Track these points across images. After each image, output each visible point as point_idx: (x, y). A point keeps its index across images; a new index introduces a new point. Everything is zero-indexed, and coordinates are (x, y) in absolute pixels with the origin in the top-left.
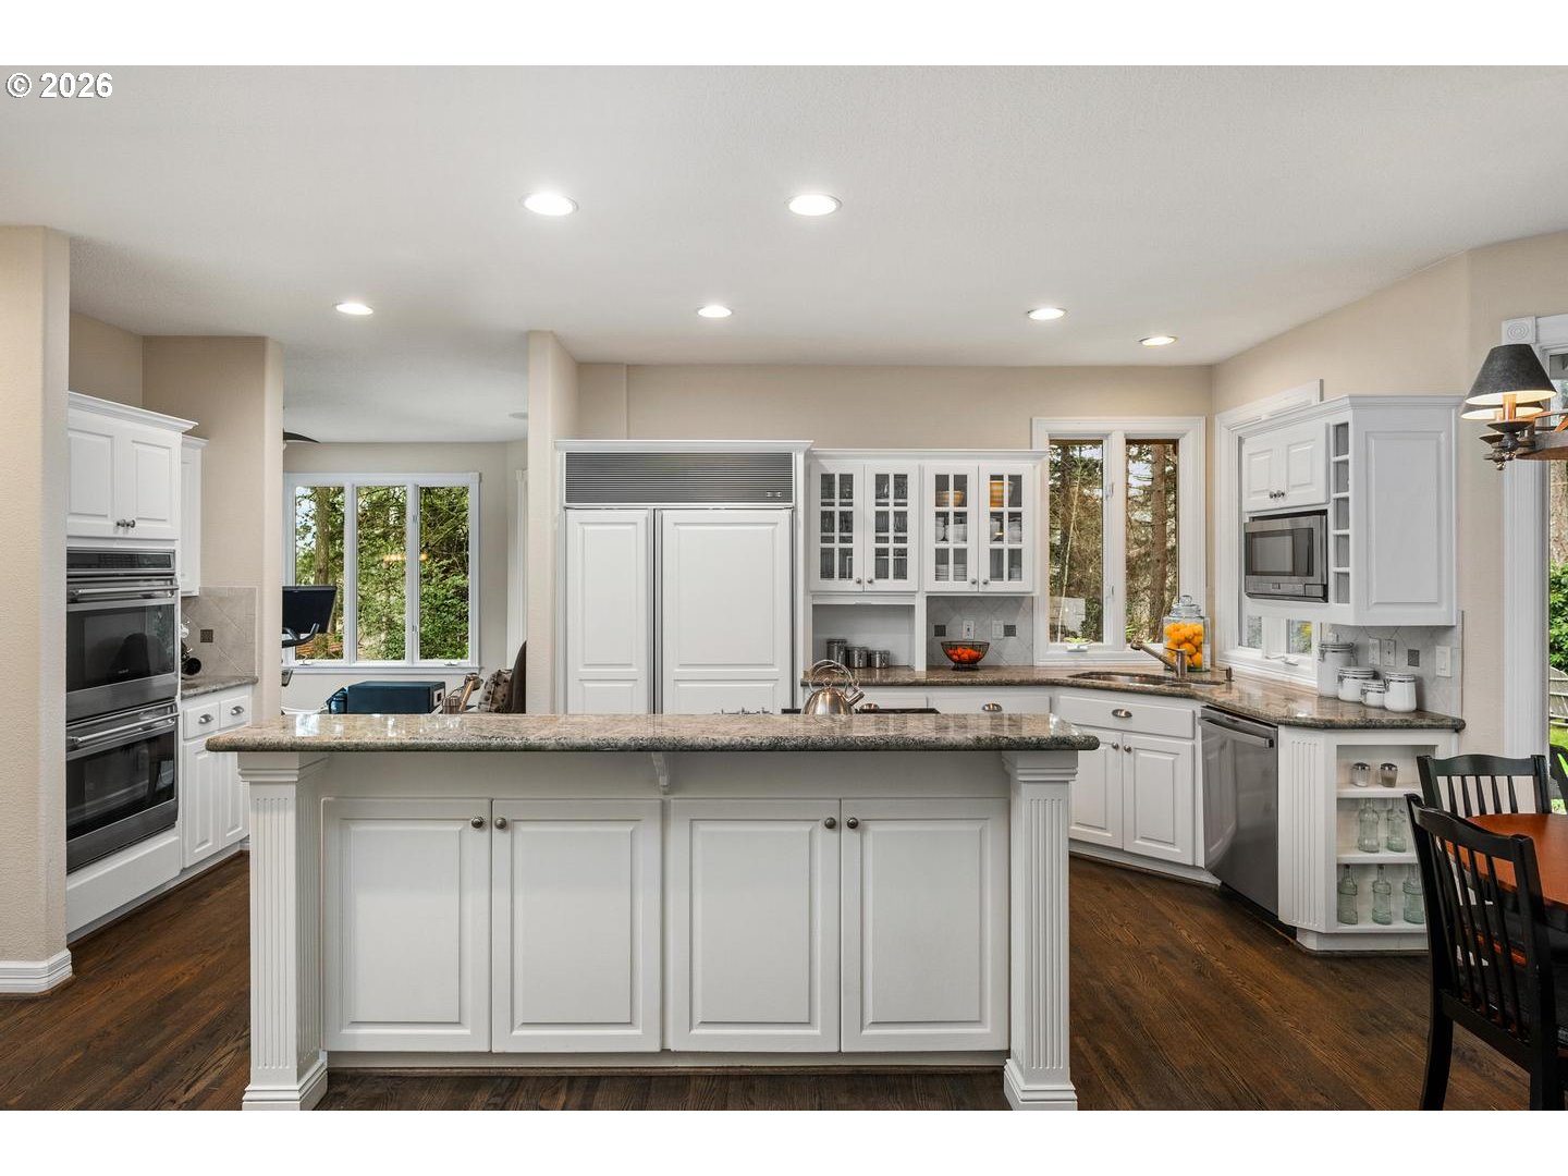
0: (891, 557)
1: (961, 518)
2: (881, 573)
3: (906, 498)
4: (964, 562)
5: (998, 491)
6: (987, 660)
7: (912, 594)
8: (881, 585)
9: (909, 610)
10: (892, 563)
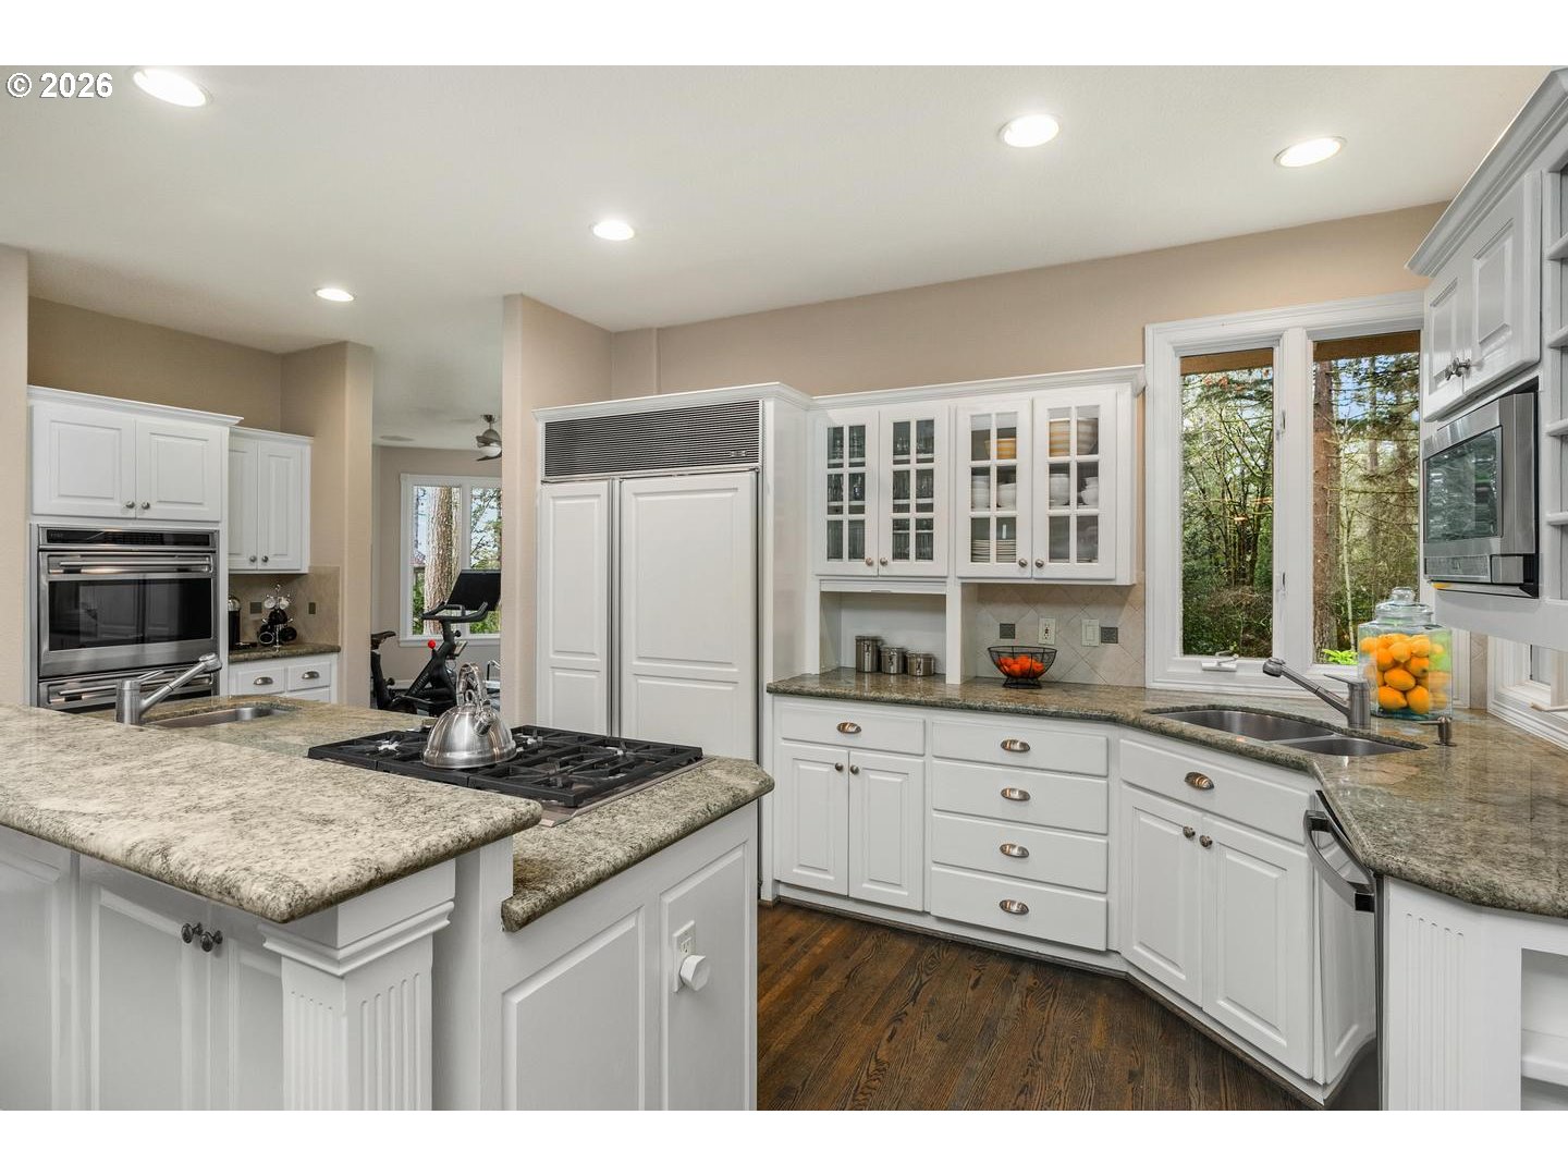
0: (913, 532)
1: (1007, 475)
2: (900, 553)
3: (933, 452)
4: (1012, 535)
5: (1062, 434)
6: (1054, 672)
7: (942, 579)
8: (900, 567)
9: (937, 604)
10: (914, 539)
